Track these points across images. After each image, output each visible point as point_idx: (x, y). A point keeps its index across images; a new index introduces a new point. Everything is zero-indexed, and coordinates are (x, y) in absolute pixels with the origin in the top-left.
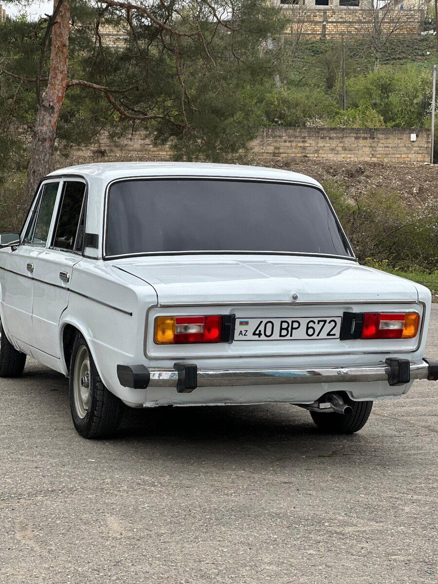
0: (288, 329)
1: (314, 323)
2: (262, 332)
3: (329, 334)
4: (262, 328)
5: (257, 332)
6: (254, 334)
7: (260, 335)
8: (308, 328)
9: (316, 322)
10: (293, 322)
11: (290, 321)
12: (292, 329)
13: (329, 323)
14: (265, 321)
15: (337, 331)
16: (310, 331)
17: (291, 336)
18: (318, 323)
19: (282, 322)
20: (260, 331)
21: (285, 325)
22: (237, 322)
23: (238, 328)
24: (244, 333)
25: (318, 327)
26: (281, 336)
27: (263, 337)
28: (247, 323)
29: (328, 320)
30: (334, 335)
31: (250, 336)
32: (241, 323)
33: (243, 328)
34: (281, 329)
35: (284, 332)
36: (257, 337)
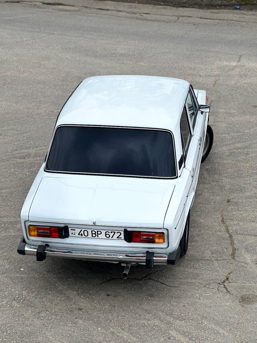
0: (96, 234)
1: (109, 233)
2: (83, 234)
3: (118, 238)
4: (82, 232)
5: (80, 234)
6: (79, 234)
7: (82, 235)
8: (106, 235)
9: (110, 232)
10: (97, 231)
11: (96, 231)
12: (98, 234)
13: (117, 233)
14: (83, 230)
15: (122, 236)
16: (108, 236)
17: (98, 237)
18: (111, 233)
19: (92, 231)
20: (81, 234)
21: (94, 232)
22: (70, 229)
23: (70, 232)
24: (74, 234)
25: (111, 235)
26: (92, 236)
27: (83, 236)
28: (74, 230)
29: (116, 232)
30: (121, 238)
31: (77, 235)
32: (72, 230)
33: (73, 232)
34: (92, 234)
35: (94, 235)
36: (80, 236)
